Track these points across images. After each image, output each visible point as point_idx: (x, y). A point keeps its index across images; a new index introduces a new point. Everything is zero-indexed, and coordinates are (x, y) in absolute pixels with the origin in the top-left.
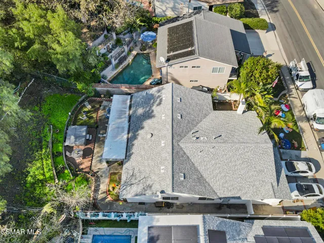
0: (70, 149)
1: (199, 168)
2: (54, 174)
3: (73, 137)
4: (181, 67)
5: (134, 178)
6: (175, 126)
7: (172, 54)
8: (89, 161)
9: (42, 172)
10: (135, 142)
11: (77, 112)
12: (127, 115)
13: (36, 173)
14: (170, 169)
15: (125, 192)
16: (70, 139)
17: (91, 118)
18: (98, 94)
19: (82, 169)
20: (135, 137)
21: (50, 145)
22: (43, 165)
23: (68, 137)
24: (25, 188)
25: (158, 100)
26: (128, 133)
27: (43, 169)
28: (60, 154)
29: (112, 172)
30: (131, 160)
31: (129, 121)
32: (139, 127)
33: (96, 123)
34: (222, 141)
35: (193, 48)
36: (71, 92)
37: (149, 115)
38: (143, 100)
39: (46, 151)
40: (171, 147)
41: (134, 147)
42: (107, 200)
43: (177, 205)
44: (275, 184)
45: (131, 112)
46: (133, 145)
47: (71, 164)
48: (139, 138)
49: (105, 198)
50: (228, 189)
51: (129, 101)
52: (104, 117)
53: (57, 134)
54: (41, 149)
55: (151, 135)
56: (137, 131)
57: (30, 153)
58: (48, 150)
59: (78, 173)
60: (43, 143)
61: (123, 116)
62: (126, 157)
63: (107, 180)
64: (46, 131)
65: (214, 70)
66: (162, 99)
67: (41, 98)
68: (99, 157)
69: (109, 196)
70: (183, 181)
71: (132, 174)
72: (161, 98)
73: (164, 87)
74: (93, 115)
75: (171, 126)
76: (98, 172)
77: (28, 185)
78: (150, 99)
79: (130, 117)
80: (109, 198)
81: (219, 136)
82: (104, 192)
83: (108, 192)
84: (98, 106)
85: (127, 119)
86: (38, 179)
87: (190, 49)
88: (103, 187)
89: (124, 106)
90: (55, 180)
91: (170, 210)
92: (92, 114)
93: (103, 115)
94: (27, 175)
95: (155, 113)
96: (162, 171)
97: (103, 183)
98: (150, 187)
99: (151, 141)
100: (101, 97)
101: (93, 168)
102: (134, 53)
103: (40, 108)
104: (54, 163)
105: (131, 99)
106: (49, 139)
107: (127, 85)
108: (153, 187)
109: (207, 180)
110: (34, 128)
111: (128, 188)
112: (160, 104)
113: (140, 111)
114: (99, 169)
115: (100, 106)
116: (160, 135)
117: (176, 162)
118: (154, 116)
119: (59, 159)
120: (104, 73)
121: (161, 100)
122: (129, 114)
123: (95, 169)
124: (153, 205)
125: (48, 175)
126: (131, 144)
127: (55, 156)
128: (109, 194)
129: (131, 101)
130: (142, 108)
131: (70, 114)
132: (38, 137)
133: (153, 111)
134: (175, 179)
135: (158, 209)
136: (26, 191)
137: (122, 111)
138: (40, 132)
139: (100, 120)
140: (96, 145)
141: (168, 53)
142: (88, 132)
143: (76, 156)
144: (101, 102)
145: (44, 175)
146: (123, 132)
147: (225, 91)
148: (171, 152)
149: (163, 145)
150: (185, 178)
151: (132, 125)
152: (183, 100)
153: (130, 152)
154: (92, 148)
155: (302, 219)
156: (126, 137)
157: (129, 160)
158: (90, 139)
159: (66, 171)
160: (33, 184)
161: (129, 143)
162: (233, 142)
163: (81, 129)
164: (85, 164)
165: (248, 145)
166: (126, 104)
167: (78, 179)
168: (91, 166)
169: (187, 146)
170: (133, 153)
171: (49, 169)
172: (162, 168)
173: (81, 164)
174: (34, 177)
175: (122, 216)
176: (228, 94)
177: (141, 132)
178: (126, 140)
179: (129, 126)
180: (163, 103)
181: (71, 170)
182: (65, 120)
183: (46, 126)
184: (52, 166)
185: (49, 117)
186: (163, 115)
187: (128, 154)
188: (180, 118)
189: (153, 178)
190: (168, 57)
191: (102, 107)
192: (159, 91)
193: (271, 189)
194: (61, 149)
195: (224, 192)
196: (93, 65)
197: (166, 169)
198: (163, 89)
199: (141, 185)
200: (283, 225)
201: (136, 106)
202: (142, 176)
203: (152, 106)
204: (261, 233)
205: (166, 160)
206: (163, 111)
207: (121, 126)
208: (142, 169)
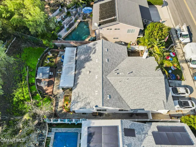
0: (39, 81)
1: (119, 92)
2: (30, 96)
3: (41, 74)
4: (108, 29)
5: (79, 98)
6: (104, 66)
7: (102, 21)
8: (52, 88)
9: (22, 95)
10: (80, 76)
11: (43, 58)
12: (74, 60)
13: (19, 96)
14: (101, 93)
15: (73, 107)
16: (39, 75)
17: (52, 62)
18: (56, 47)
19: (48, 93)
20: (79, 73)
21: (27, 79)
22: (23, 91)
23: (38, 74)
24: (12, 105)
25: (94, 50)
26: (75, 71)
27: (23, 93)
28: (33, 84)
29: (66, 95)
30: (77, 87)
31: (76, 63)
32: (82, 67)
33: (55, 65)
34: (133, 75)
35: (115, 17)
36: (39, 46)
37: (88, 59)
38: (84, 50)
39: (25, 83)
40: (101, 79)
41: (79, 79)
42: (63, 111)
43: (106, 115)
44: (165, 101)
45: (77, 58)
46: (78, 78)
47: (40, 90)
48: (82, 74)
49: (62, 111)
50: (136, 104)
51: (75, 51)
52: (60, 61)
53: (31, 72)
54: (22, 81)
55: (89, 72)
56: (81, 69)
57: (15, 83)
58: (26, 82)
59: (45, 95)
60: (23, 78)
61: (72, 61)
63: (63, 100)
64: (24, 70)
65: (129, 31)
67: (20, 50)
68: (57, 86)
69: (64, 109)
70: (109, 100)
71: (78, 96)
72: (95, 49)
73: (98, 42)
74: (53, 60)
75: (102, 67)
76: (57, 95)
77: (14, 103)
78: (88, 50)
79: (76, 61)
80: (64, 111)
81: (131, 72)
82: (61, 107)
83: (63, 107)
84: (56, 55)
85: (74, 62)
86: (20, 100)
87: (113, 18)
88: (60, 104)
89: (72, 54)
90: (30, 99)
91: (101, 117)
92: (53, 59)
93: (60, 60)
94: (14, 97)
95: (92, 58)
96: (96, 94)
97: (60, 101)
98: (89, 103)
99: (90, 76)
100: (58, 49)
101: (54, 92)
102: (79, 21)
103: (20, 56)
104: (30, 89)
105: (77, 50)
106: (26, 75)
107: (75, 42)
108: (91, 104)
109: (124, 99)
110: (16, 68)
111: (76, 104)
112: (94, 53)
113: (83, 57)
114: (58, 93)
115: (58, 54)
116: (95, 72)
117: (105, 88)
118: (91, 60)
119: (33, 87)
120: (60, 33)
121: (95, 51)
122: (76, 59)
123: (55, 93)
124: (91, 114)
125: (26, 97)
127: (30, 85)
128: (64, 108)
129: (77, 51)
130: (83, 55)
131: (39, 59)
132: (19, 73)
133: (90, 57)
134: (104, 98)
135: (94, 117)
136: (13, 106)
137: (71, 57)
138: (21, 71)
139: (58, 63)
140: (56, 78)
141: (100, 20)
142: (51, 71)
143: (44, 85)
144: (58, 52)
145: (24, 97)
146: (72, 70)
147: (136, 44)
148: (101, 82)
149: (97, 78)
150: (110, 98)
151: (78, 66)
152: (109, 50)
153: (76, 82)
154: (54, 80)
155: (181, 122)
156: (74, 73)
157: (76, 87)
158: (52, 74)
159: (37, 95)
160: (17, 102)
161: (76, 77)
162: (140, 76)
163: (46, 68)
164: (49, 90)
165: (149, 77)
166: (74, 53)
167: (45, 99)
168: (53, 91)
169: (112, 78)
170: (78, 83)
171: (27, 93)
172: (96, 92)
173: (47, 90)
174: (18, 98)
175: (72, 121)
176: (137, 46)
177: (83, 70)
178: (74, 75)
179: (76, 66)
180: (97, 51)
181: (41, 94)
182: (36, 63)
183: (24, 67)
184: (29, 91)
185: (26, 61)
186: (97, 60)
187: (75, 84)
188: (107, 61)
189: (91, 98)
190: (99, 23)
191: (59, 55)
192: (94, 45)
193: (163, 104)
194: (34, 81)
195: (134, 106)
196: (53, 29)
197: (99, 92)
198: (96, 43)
199: (84, 102)
200: (169, 125)
201: (80, 54)
202: (84, 97)
203: (90, 54)
204: (156, 130)
205: (99, 87)
206: (96, 57)
207: (71, 66)
208: (84, 93)
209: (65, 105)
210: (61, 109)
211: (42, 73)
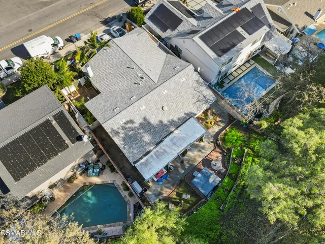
1: (161, 68)
2: (245, 158)
5: (200, 98)
8: (211, 155)
9: (253, 164)
10: (176, 119)
12: (157, 149)
14: (179, 74)
15: (211, 98)
16: (213, 182)
17: (179, 195)
19: (220, 153)
20: (172, 123)
25: (127, 126)
26: (172, 132)
28: (230, 175)
30: (190, 111)
31: (162, 141)
32: (162, 125)
35: (51, 118)
37: (146, 125)
38: (134, 146)
39: (241, 182)
40: (164, 84)
41: (180, 117)
42: (220, 119)
45: (152, 148)
46: (179, 119)
47: (226, 163)
48: (170, 118)
49: (220, 121)
51: (142, 161)
53: (220, 197)
54: (243, 186)
55: (164, 108)
56: (166, 125)
58: (239, 182)
59: (226, 151)
60: (239, 192)
61: (162, 151)
62: (191, 117)
64: (230, 204)
66: (125, 123)
68: (202, 152)
70: (179, 66)
71: (198, 102)
72: (124, 125)
73: (110, 130)
74: (174, 196)
75: (148, 95)
76: (211, 142)
78: (130, 137)
79: (158, 144)
80: (218, 119)
81: (129, 68)
83: (216, 123)
85: (161, 145)
86: (259, 159)
87: (54, 122)
88: (216, 129)
89: (151, 160)
90: (247, 153)
92: (174, 199)
95: (142, 120)
96: (184, 79)
97: (215, 132)
99: (168, 104)
101: (213, 148)
105: (138, 161)
108: (197, 79)
109: (164, 62)
110: (240, 213)
112: (132, 122)
113: (147, 138)
114: (209, 143)
115: (160, 200)
116: (160, 100)
118: (145, 119)
119: (233, 171)
123: (212, 146)
125: (250, 159)
126: (180, 121)
128: (216, 121)
129: (141, 158)
132: (240, 201)
133: (141, 124)
137: (157, 157)
138: (235, 206)
140: (196, 164)
141: (67, 147)
143: (219, 165)
145: (253, 160)
146: (175, 137)
148: (168, 81)
149: (166, 91)
150: (176, 67)
151: (164, 135)
152: (114, 108)
153: (185, 118)
154: (201, 163)
156: (177, 132)
157: (191, 113)
158: (196, 172)
159: (234, 156)
161: (179, 124)
163: (198, 184)
164: (215, 155)
166: (147, 160)
167: (229, 145)
168: (213, 150)
170: (185, 114)
171: (246, 163)
172: (182, 81)
177: (165, 122)
178: (179, 128)
179: (166, 137)
180: (128, 119)
181: (230, 156)
183: (226, 210)
184: (243, 165)
185: (217, 221)
186: (142, 109)
187: (188, 118)
189: (191, 83)
192: (117, 133)
194: (227, 180)
197: (180, 77)
198: (113, 130)
199: (200, 89)
200: (155, 27)
201: (143, 147)
202: (195, 92)
203: (136, 129)
204: (169, 31)
205: (175, 81)
206: (137, 112)
207: (171, 143)
208: (191, 96)
209: (213, 123)
210: (220, 123)
211: (208, 181)
